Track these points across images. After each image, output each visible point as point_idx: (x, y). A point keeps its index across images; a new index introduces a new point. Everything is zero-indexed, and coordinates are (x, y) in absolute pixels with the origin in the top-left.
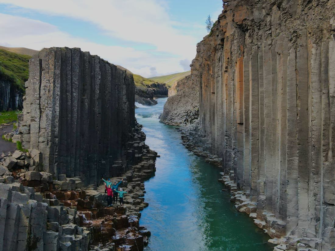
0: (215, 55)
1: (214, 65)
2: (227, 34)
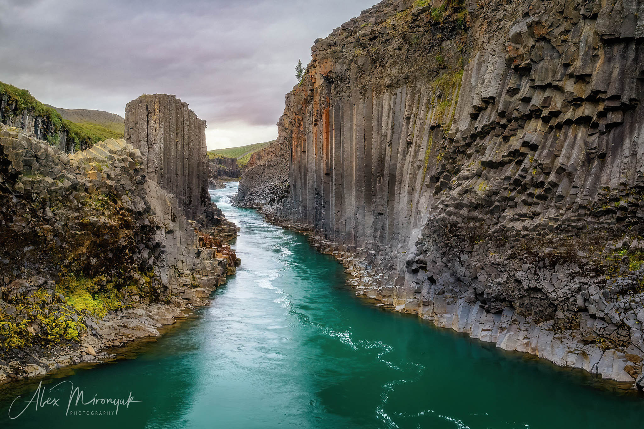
0: (306, 107)
1: (304, 120)
2: (317, 85)
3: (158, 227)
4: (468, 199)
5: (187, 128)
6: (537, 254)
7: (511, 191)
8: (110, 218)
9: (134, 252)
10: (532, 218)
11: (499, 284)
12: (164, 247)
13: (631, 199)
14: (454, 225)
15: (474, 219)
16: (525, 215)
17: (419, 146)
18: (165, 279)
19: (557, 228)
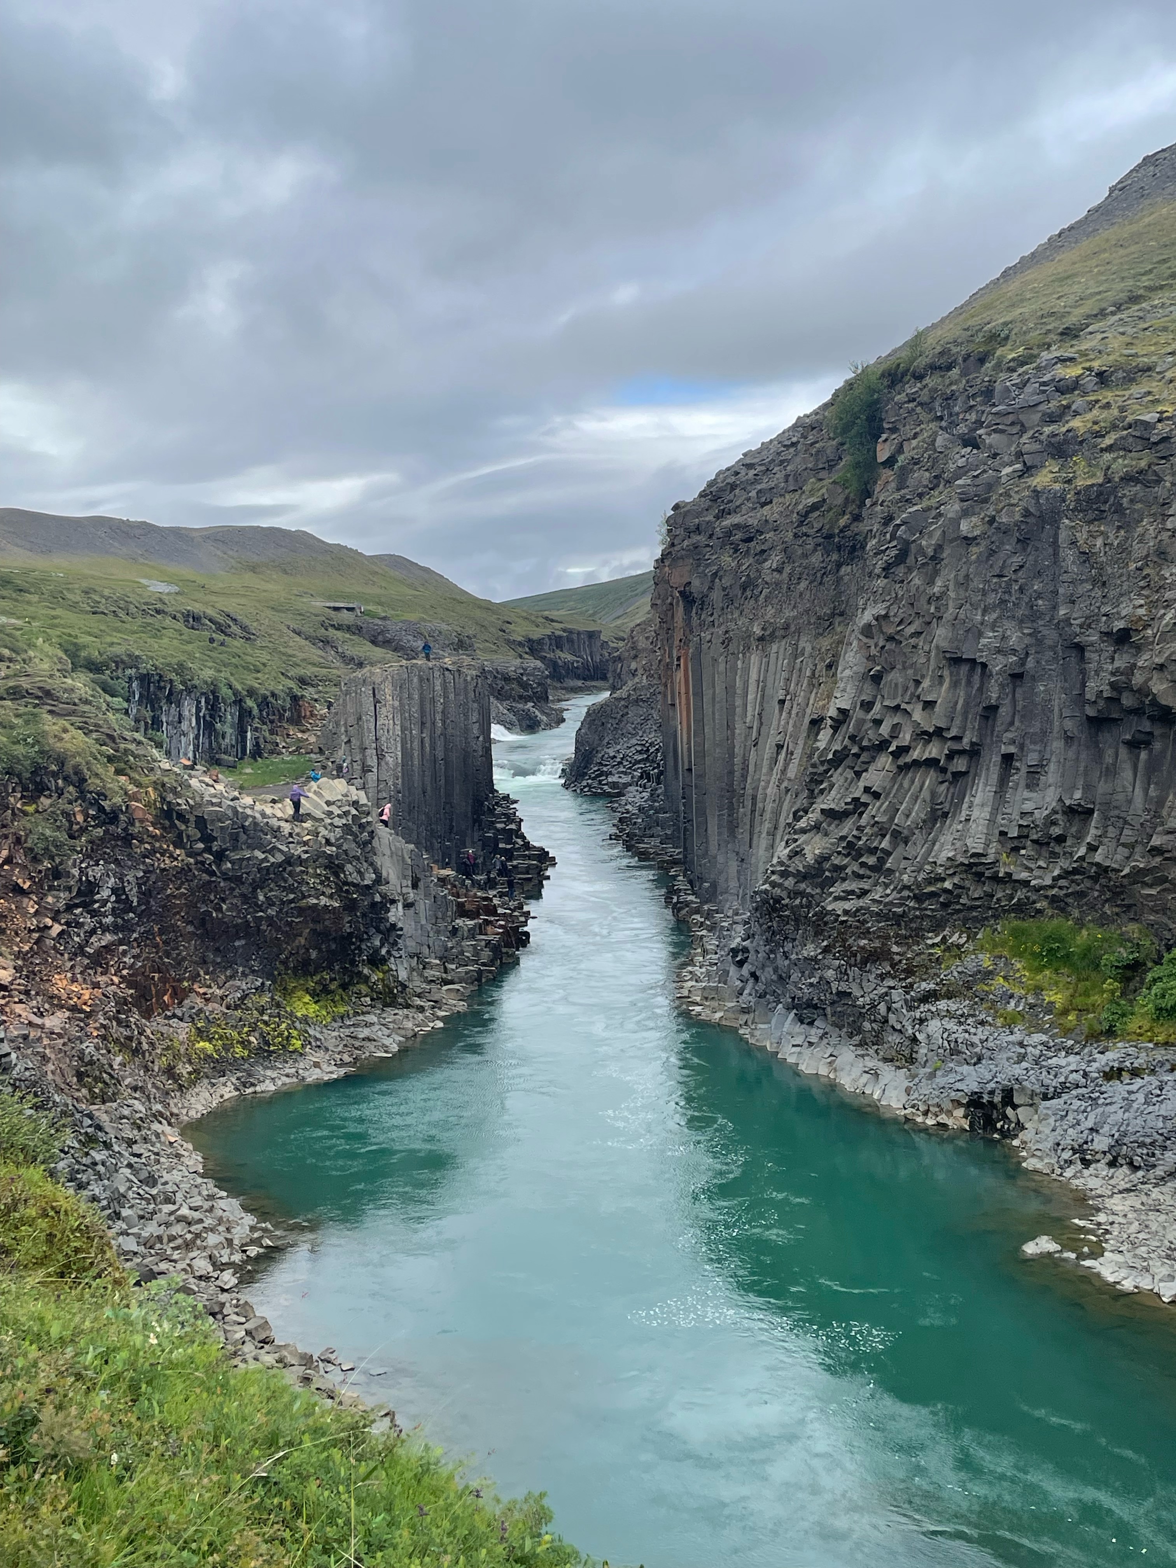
3: (393, 902)
4: (798, 865)
5: (440, 708)
6: (850, 947)
7: (846, 856)
8: (331, 897)
9: (362, 940)
10: (859, 897)
11: (811, 985)
12: (401, 929)
13: (956, 880)
14: (778, 900)
15: (802, 894)
16: (852, 892)
17: (792, 753)
18: (403, 975)
19: (878, 914)
